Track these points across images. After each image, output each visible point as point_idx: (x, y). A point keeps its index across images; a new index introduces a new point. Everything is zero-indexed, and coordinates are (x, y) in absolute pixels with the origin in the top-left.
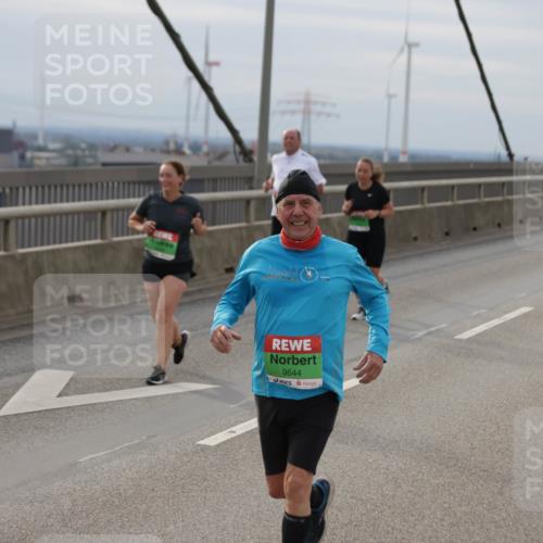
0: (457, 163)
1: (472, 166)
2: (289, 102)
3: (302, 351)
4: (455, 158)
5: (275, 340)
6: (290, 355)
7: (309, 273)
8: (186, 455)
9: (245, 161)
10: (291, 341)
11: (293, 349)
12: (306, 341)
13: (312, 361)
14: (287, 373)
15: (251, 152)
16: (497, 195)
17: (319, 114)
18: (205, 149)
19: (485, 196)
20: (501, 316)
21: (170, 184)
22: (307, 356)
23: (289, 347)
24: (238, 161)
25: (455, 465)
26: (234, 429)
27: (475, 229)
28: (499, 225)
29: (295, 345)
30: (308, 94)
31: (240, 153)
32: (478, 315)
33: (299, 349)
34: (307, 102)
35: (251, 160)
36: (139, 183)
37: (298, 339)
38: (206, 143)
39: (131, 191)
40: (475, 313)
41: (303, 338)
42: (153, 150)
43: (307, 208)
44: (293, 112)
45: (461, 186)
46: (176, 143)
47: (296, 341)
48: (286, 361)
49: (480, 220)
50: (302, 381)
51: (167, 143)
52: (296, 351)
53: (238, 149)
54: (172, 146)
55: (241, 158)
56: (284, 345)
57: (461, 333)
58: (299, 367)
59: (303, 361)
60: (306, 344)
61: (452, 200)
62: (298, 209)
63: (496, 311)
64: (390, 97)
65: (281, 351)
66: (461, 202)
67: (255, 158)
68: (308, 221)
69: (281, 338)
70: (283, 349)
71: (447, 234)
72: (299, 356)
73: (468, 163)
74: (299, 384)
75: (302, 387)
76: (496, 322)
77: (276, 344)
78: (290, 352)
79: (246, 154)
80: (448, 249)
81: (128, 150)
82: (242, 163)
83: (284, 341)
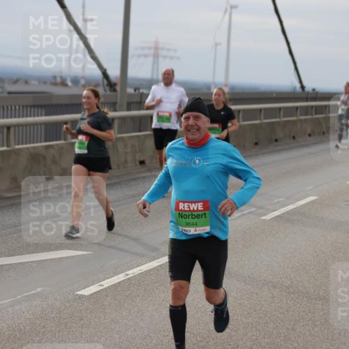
0: (264, 93)
1: (274, 95)
2: (143, 48)
3: (198, 210)
4: (262, 89)
5: (181, 204)
6: (190, 213)
7: (197, 161)
8: (68, 302)
9: (111, 91)
10: (190, 204)
11: (192, 209)
12: (199, 204)
13: (203, 216)
14: (188, 225)
15: (115, 84)
16: (293, 116)
17: (165, 57)
18: (83, 82)
19: (284, 117)
20: (294, 203)
21: (89, 104)
22: (200, 213)
23: (189, 208)
24: (105, 91)
25: (260, 309)
26: (102, 283)
27: (276, 140)
28: (294, 138)
29: (193, 207)
30: (157, 43)
31: (107, 85)
32: (278, 202)
33: (196, 209)
34: (156, 48)
35: (115, 90)
36: (34, 106)
37: (195, 202)
38: (83, 78)
39: (29, 112)
40: (276, 200)
41: (198, 202)
42: (45, 83)
43: (197, 121)
44: (146, 56)
45: (266, 109)
46: (61, 78)
47: (193, 204)
48: (187, 217)
49: (280, 134)
50: (198, 229)
51: (55, 77)
52: (194, 211)
53: (105, 82)
54: (59, 80)
55: (108, 88)
56: (186, 207)
57: (265, 215)
58: (196, 220)
59: (198, 216)
60: (200, 206)
61: (260, 119)
62: (191, 121)
63: (291, 199)
64: (217, 44)
65: (185, 211)
66: (266, 121)
67: (118, 88)
68: (199, 129)
69: (184, 202)
70: (186, 209)
71: (256, 144)
72: (196, 213)
73: (272, 93)
74: (196, 230)
75: (197, 233)
76: (291, 207)
77: (181, 206)
78: (190, 211)
79: (111, 85)
80: (257, 155)
81: (26, 82)
82: (109, 92)
83: (186, 204)
